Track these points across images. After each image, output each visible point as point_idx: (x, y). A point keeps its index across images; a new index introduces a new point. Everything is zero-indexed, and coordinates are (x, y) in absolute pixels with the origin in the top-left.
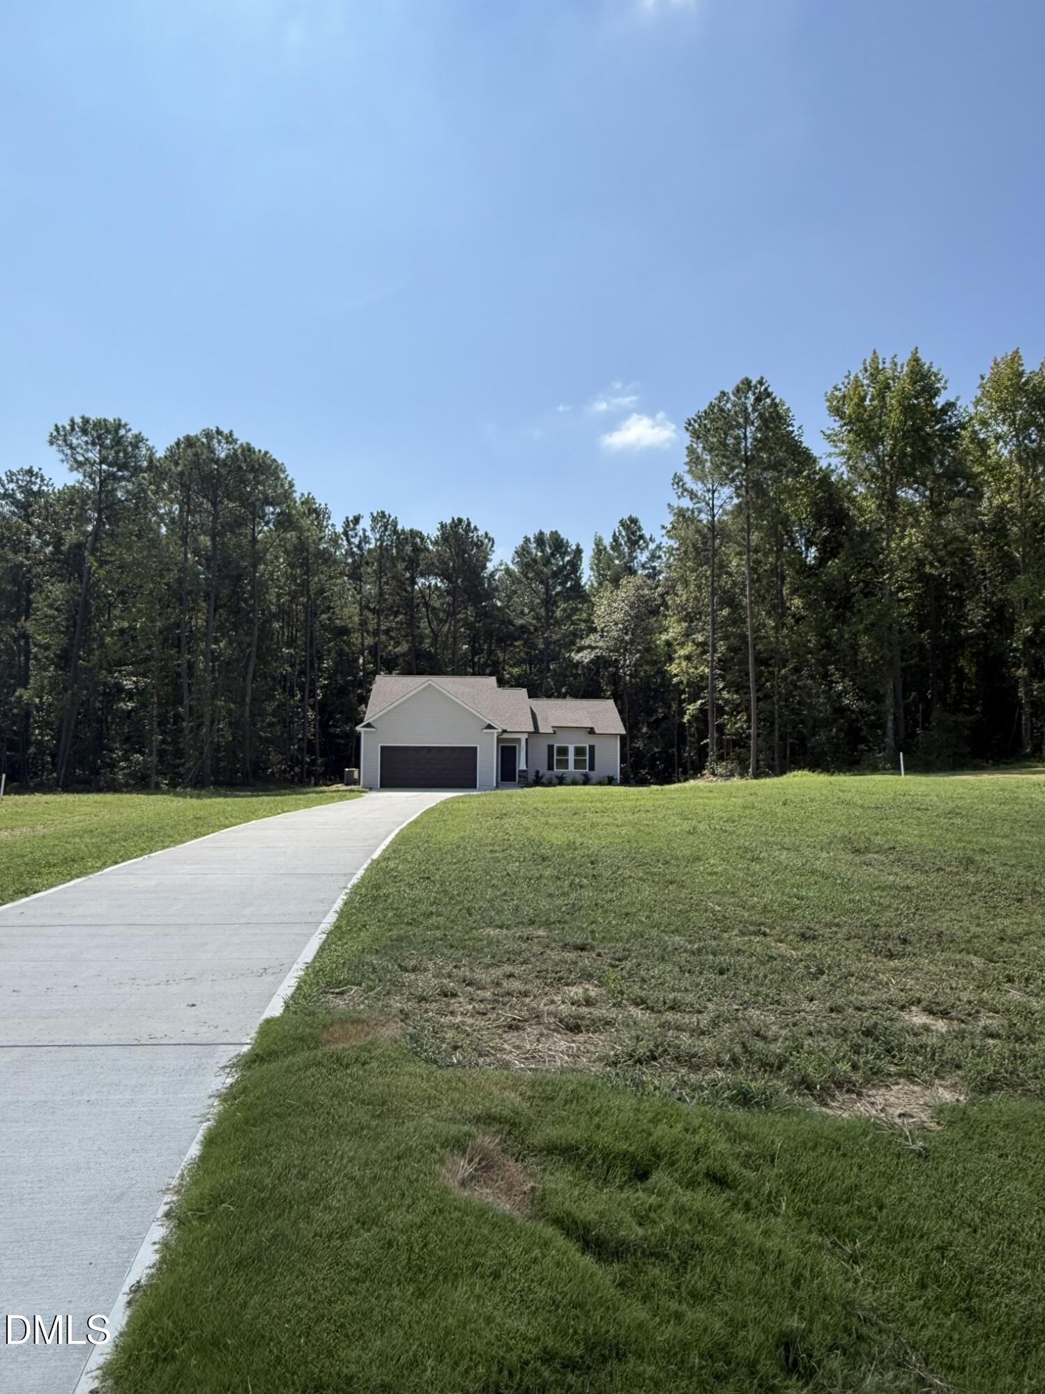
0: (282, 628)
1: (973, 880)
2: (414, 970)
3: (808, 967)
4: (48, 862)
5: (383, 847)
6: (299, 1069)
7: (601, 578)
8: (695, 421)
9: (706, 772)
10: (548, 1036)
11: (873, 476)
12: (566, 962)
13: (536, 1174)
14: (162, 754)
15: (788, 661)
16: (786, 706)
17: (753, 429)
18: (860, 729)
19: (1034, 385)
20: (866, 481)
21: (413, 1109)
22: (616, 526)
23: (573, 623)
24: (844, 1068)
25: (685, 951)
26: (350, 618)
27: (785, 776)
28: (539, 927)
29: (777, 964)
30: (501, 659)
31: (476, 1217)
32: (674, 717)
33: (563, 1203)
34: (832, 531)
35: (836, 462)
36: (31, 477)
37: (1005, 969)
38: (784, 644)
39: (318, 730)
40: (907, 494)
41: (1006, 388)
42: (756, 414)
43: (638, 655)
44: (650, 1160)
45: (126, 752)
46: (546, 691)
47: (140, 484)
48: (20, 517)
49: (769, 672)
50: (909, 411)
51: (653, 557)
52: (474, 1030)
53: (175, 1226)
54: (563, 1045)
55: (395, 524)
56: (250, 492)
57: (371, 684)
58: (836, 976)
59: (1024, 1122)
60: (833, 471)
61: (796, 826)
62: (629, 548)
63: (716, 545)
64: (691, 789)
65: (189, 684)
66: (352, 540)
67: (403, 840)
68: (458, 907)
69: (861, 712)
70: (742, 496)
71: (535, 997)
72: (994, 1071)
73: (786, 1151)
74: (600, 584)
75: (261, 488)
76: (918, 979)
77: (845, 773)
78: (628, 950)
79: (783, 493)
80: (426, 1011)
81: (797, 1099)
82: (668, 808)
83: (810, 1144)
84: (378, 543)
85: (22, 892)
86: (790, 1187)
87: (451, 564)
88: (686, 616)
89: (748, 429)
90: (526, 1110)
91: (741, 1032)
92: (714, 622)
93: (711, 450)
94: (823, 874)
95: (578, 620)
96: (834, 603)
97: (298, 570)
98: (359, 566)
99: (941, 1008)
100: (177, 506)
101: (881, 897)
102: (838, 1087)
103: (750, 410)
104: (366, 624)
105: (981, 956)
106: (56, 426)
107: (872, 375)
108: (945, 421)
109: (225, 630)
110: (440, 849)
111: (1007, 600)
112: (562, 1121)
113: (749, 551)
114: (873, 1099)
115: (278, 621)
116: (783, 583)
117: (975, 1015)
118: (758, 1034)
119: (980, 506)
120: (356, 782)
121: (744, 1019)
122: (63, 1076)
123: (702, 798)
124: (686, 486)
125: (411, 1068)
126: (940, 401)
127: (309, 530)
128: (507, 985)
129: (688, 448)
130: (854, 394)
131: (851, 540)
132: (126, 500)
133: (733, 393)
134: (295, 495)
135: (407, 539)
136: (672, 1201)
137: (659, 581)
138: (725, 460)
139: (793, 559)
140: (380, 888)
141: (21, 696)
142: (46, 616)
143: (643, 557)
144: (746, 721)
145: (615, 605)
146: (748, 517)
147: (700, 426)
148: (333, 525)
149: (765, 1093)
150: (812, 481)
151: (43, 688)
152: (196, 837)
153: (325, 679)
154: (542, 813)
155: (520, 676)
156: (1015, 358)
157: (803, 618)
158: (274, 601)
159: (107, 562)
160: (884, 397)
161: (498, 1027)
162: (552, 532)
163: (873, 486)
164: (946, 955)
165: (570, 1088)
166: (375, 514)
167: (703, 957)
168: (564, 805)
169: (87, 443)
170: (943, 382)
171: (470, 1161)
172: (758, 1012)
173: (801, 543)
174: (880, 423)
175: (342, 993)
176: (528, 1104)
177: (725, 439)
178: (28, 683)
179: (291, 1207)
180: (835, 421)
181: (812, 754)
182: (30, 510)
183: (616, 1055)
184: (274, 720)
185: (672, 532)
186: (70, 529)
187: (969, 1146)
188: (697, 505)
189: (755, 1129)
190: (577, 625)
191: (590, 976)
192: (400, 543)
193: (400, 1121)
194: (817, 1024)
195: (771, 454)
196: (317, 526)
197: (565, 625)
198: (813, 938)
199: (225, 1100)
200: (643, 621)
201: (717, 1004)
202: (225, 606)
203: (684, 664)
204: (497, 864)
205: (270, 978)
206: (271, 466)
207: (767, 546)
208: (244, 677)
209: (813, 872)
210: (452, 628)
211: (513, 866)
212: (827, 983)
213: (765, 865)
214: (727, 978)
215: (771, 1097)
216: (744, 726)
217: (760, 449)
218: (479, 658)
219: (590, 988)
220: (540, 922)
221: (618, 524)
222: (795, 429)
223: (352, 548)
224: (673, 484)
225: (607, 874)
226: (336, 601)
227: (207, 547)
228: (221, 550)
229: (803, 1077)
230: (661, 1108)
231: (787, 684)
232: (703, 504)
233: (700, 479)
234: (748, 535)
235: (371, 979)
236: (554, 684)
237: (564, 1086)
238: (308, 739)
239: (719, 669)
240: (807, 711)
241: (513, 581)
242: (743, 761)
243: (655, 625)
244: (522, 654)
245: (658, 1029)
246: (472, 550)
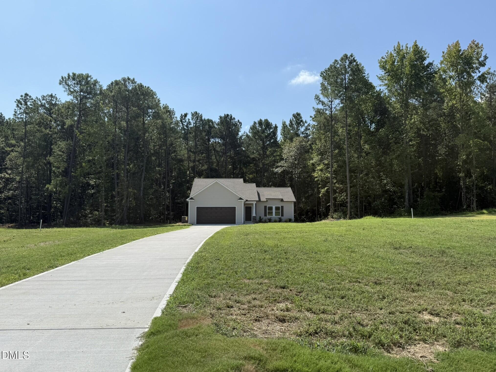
0: (156, 159)
1: (445, 260)
2: (215, 297)
3: (379, 296)
4: (61, 255)
5: (199, 247)
6: (170, 338)
7: (285, 138)
8: (324, 72)
9: (329, 217)
10: (272, 324)
11: (399, 94)
12: (277, 293)
14: (106, 211)
15: (363, 171)
16: (362, 190)
17: (348, 75)
18: (394, 199)
19: (465, 55)
20: (395, 96)
21: (218, 354)
22: (291, 117)
23: (274, 157)
24: (397, 337)
25: (326, 289)
26: (184, 155)
27: (362, 219)
28: (265, 279)
29: (366, 294)
30: (245, 171)
32: (316, 194)
34: (382, 117)
35: (383, 88)
36: (52, 98)
37: (461, 296)
38: (361, 164)
39: (171, 200)
40: (412, 101)
41: (454, 56)
42: (349, 69)
43: (300, 169)
45: (91, 210)
46: (263, 184)
47: (97, 100)
48: (47, 114)
49: (355, 176)
50: (413, 66)
51: (307, 129)
52: (241, 322)
54: (278, 328)
55: (201, 117)
56: (142, 104)
57: (192, 182)
58: (391, 299)
59: (474, 359)
60: (381, 92)
61: (369, 238)
62: (297, 126)
63: (333, 124)
65: (117, 182)
66: (184, 123)
67: (207, 244)
68: (232, 271)
69: (394, 192)
70: (344, 103)
71: (266, 308)
72: (460, 338)
74: (285, 141)
75: (146, 102)
76: (425, 300)
77: (388, 217)
78: (303, 289)
79: (361, 102)
80: (221, 314)
81: (377, 350)
82: (315, 231)
84: (195, 125)
85: (51, 267)
87: (224, 133)
88: (320, 153)
89: (346, 75)
90: (265, 355)
91: (352, 322)
92: (332, 155)
93: (331, 84)
94: (382, 258)
95: (276, 155)
96: (383, 147)
97: (162, 136)
98: (187, 134)
99: (436, 312)
100: (112, 109)
101: (407, 267)
102: (394, 345)
103: (347, 67)
104: (190, 157)
105: (451, 291)
106: (62, 77)
107: (397, 52)
108: (428, 71)
109: (132, 161)
110: (223, 248)
111: (455, 145)
112: (281, 359)
113: (347, 126)
114: (409, 350)
115: (154, 157)
116: (361, 139)
117: (450, 315)
118: (359, 323)
119: (443, 106)
120: (187, 222)
121: (353, 317)
122: (72, 341)
123: (329, 227)
124: (321, 99)
125: (216, 337)
126: (426, 63)
127: (166, 119)
128: (254, 303)
129: (321, 84)
130: (390, 60)
131: (389, 120)
132: (91, 107)
133: (340, 61)
134: (160, 105)
135: (206, 123)
137: (309, 139)
138: (336, 88)
139: (365, 129)
140: (199, 264)
141: (48, 188)
142: (58, 155)
143: (302, 129)
144: (346, 196)
145: (291, 149)
146: (346, 112)
147: (326, 74)
148: (176, 117)
149: (364, 347)
150: (373, 96)
151: (57, 184)
152: (121, 244)
153: (174, 180)
154: (263, 233)
155: (252, 178)
156: (457, 44)
157: (370, 153)
158: (152, 148)
159: (83, 133)
160: (403, 62)
161: (251, 320)
162: (265, 120)
163: (399, 98)
164: (437, 290)
165: (283, 345)
166: (193, 113)
167: (334, 292)
168: (272, 230)
169: (74, 83)
170: (427, 54)
172: (359, 315)
173: (368, 122)
174: (401, 72)
175: (185, 307)
176: (266, 352)
177: (337, 80)
178: (51, 182)
180: (382, 71)
181: (374, 209)
182: (51, 111)
183: (301, 332)
184: (153, 197)
185: (314, 119)
186: (68, 119)
187: (451, 369)
188: (325, 107)
189: (361, 363)
190: (276, 157)
191: (288, 299)
192: (203, 125)
193: (213, 359)
194: (384, 319)
195: (356, 85)
196: (170, 118)
197: (271, 157)
198: (380, 284)
199: (140, 351)
200: (303, 155)
201: (342, 311)
202: (132, 150)
203: (320, 172)
204: (246, 254)
205: (156, 301)
206: (150, 93)
207: (354, 124)
208: (140, 180)
209: (378, 257)
210: (225, 159)
211: (253, 255)
212: (387, 302)
213: (358, 254)
214: (345, 300)
215: (366, 349)
216: (345, 198)
217: (351, 84)
218: (236, 171)
219: (288, 304)
220: (265, 277)
221: (292, 116)
222: (366, 75)
223: (184, 127)
224: (315, 99)
225: (292, 257)
226: (178, 148)
227: (124, 126)
228: (130, 128)
229: (379, 341)
230: (321, 353)
231: (363, 180)
232: (328, 107)
233: (326, 96)
234: (346, 119)
235: (197, 301)
236: (267, 181)
237: (280, 345)
238: (167, 205)
239: (334, 175)
240: (372, 191)
241: (249, 140)
242: (345, 212)
243: (308, 157)
244: (253, 169)
245: (318, 321)
246: (233, 127)
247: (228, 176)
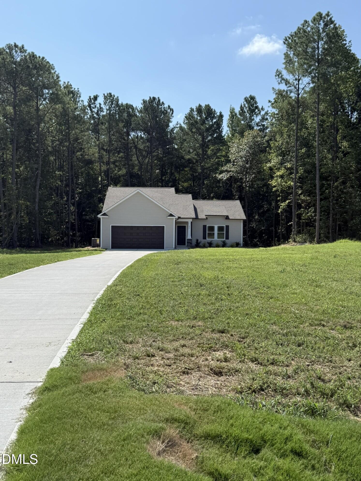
0: (55, 160)
2: (131, 343)
3: (348, 343)
5: (114, 279)
6: (69, 395)
7: (233, 131)
8: (289, 38)
9: (290, 240)
10: (204, 377)
12: (214, 339)
13: (198, 449)
15: (339, 178)
16: (337, 203)
17: (323, 42)
21: (131, 415)
22: (242, 101)
23: (218, 158)
25: (279, 334)
26: (93, 155)
27: (335, 243)
28: (199, 321)
29: (331, 341)
30: (178, 178)
31: (167, 471)
32: (273, 210)
33: (213, 464)
38: (337, 168)
39: (77, 217)
42: (325, 34)
43: (253, 175)
44: (260, 443)
46: (203, 196)
49: (327, 184)
51: (263, 119)
52: (164, 374)
53: (4, 475)
54: (213, 382)
55: (117, 100)
56: (35, 81)
57: (105, 192)
61: (341, 268)
62: (250, 114)
63: (300, 111)
64: (282, 249)
65: (3, 191)
66: (93, 110)
67: (124, 275)
68: (155, 310)
70: (316, 83)
71: (197, 357)
73: (335, 439)
74: (233, 135)
75: (41, 79)
78: (248, 333)
79: (339, 80)
80: (138, 364)
81: (341, 413)
82: (269, 259)
83: (348, 436)
84: (108, 112)
86: (337, 458)
87: (149, 124)
88: (281, 153)
89: (320, 43)
90: (193, 416)
91: (311, 377)
92: (297, 156)
93: (298, 55)
94: (356, 294)
95: (220, 155)
97: (63, 127)
98: (98, 125)
103: (321, 31)
104: (102, 158)
109: (23, 161)
110: (145, 280)
112: (213, 421)
113: (318, 115)
115: (53, 156)
116: (337, 133)
118: (320, 378)
120: (98, 246)
121: (312, 370)
123: (289, 254)
124: (283, 77)
125: (130, 393)
127: (68, 104)
128: (182, 350)
129: (285, 54)
133: (312, 22)
134: (60, 83)
135: (124, 109)
136: (273, 463)
137: (266, 133)
138: (306, 61)
139: (343, 119)
140: (112, 300)
143: (257, 119)
144: (314, 212)
145: (241, 147)
146: (319, 94)
147: (292, 41)
148: (82, 101)
149: (323, 409)
150: (356, 73)
152: (10, 274)
153: (80, 189)
154: (200, 261)
155: (187, 188)
157: (348, 153)
158: (50, 144)
161: (177, 372)
162: (206, 105)
165: (217, 404)
166: (106, 95)
167: (289, 337)
168: (212, 258)
171: (163, 442)
172: (320, 367)
173: (348, 109)
175: (92, 355)
176: (194, 413)
177: (306, 49)
179: (66, 465)
181: (351, 230)
183: (241, 388)
184: (52, 211)
185: (274, 104)
188: (289, 88)
189: (318, 428)
190: (220, 158)
191: (227, 346)
192: (120, 112)
193: (124, 421)
194: (353, 373)
195: (333, 58)
196: (73, 101)
197: (213, 159)
198: (351, 328)
199: (29, 411)
200: (257, 156)
201: (297, 362)
202: (22, 147)
203: (280, 180)
204: (176, 288)
205: (53, 348)
206: (46, 65)
207: (329, 112)
208: (35, 188)
209: (351, 293)
210: (150, 160)
211: (184, 289)
212: (359, 351)
213: (324, 289)
214: (303, 348)
215: (327, 411)
216: (313, 215)
217: (326, 55)
218: (166, 178)
219: (227, 353)
220: (199, 318)
221: (244, 100)
222: (347, 42)
223: (93, 115)
224: (276, 76)
225: (236, 293)
226: (85, 145)
227: (11, 113)
228: (19, 115)
229: (345, 401)
230: (267, 416)
231: (338, 191)
232: (293, 87)
233: (291, 72)
234: (318, 106)
235: (108, 348)
236: (207, 192)
237: (214, 404)
238: (71, 222)
239: (300, 183)
240: (349, 206)
241: (184, 134)
242: (312, 234)
243: (264, 158)
244: (189, 175)
245: (265, 375)
246: (161, 116)
247: (154, 184)
